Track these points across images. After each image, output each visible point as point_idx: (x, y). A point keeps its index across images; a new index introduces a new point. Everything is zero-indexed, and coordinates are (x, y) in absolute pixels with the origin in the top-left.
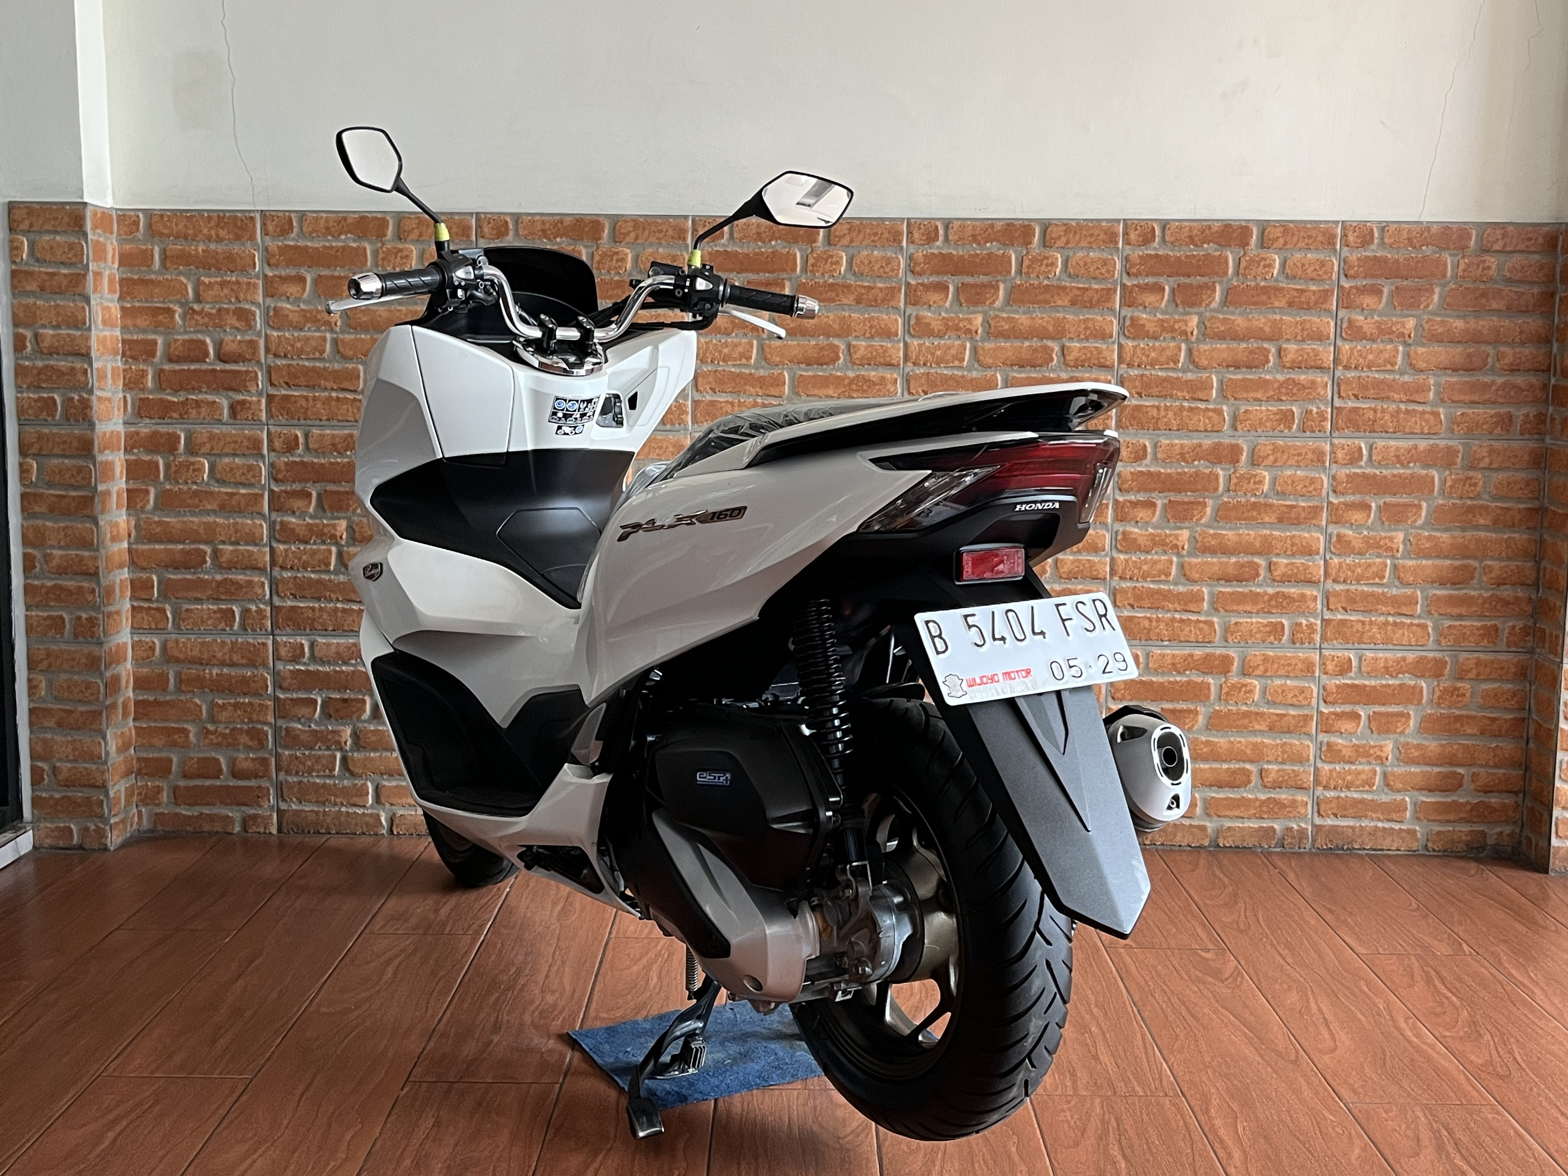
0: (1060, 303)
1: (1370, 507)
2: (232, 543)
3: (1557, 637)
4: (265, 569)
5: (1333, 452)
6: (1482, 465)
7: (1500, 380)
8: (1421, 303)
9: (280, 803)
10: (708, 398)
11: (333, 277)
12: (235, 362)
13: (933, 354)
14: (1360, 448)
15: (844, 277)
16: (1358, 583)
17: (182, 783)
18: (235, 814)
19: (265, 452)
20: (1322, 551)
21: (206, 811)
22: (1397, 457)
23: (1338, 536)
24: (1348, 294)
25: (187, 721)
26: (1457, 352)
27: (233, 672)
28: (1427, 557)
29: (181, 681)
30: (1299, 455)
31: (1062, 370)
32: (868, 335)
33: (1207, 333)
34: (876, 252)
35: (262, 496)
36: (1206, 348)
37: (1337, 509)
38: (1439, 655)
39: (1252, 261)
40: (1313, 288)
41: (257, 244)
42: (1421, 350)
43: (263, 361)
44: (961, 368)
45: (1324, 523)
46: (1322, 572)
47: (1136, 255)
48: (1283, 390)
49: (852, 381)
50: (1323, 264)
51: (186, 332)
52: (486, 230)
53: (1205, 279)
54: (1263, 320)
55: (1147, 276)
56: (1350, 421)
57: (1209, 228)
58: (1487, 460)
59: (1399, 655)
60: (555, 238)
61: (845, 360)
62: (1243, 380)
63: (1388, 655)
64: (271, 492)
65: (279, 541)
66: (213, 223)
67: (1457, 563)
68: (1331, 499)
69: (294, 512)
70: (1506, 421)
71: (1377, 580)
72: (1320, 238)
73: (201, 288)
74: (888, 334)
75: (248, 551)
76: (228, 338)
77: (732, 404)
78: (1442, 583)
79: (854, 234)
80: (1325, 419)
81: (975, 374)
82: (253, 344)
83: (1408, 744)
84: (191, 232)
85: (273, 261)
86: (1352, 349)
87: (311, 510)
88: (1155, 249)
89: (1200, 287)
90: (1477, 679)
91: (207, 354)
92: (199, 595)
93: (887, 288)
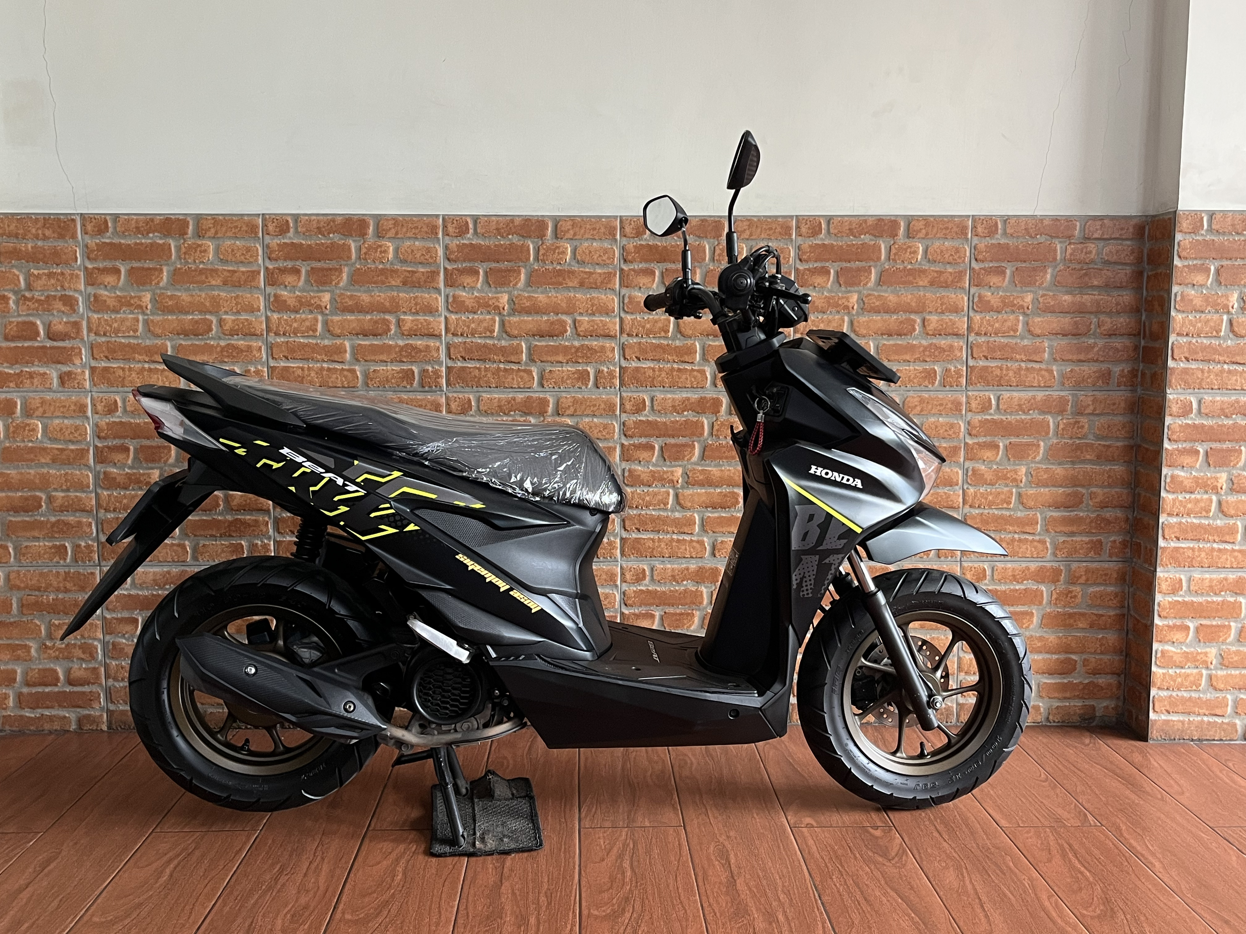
1: (998, 447)
2: (63, 491)
3: (1151, 550)
4: (92, 510)
5: (968, 403)
6: (1087, 411)
7: (1101, 343)
8: (1037, 281)
9: (109, 705)
10: (459, 364)
11: (143, 269)
12: (63, 340)
13: (643, 327)
14: (990, 399)
15: (569, 264)
16: (990, 508)
17: (25, 690)
18: (71, 715)
19: (89, 413)
20: (960, 482)
21: (47, 712)
22: (1020, 405)
23: (973, 470)
24: (978, 274)
25: (28, 639)
26: (1066, 321)
27: (67, 596)
28: (1046, 486)
29: (22, 606)
30: (941, 405)
32: (590, 312)
33: (864, 308)
34: (595, 244)
35: (88, 450)
36: (864, 319)
37: (972, 449)
38: (1055, 565)
39: (900, 248)
40: (950, 270)
41: (78, 242)
42: (1038, 319)
43: (86, 339)
44: (666, 338)
45: (962, 460)
46: (961, 500)
47: (807, 245)
48: (927, 353)
49: (577, 349)
50: (957, 251)
51: (19, 315)
52: (271, 228)
53: (864, 264)
54: (910, 297)
55: (816, 261)
56: (981, 377)
57: (865, 221)
58: (1091, 408)
59: (1024, 565)
60: (329, 233)
61: (571, 333)
62: (894, 345)
63: (1016, 565)
64: (96, 447)
65: (103, 488)
66: (40, 224)
67: (1069, 490)
68: (967, 441)
69: (115, 464)
70: (1106, 376)
71: (1005, 506)
72: (955, 229)
73: (32, 278)
74: (607, 312)
75: (77, 497)
76: (55, 321)
77: (479, 369)
78: (1057, 506)
79: (577, 229)
80: (961, 376)
81: (678, 343)
82: (76, 325)
83: (1032, 636)
84: (21, 232)
85: (91, 256)
86: (982, 319)
87: (130, 462)
88: (822, 239)
89: (859, 270)
90: (1086, 584)
91: (38, 334)
92: (36, 534)
93: (604, 273)
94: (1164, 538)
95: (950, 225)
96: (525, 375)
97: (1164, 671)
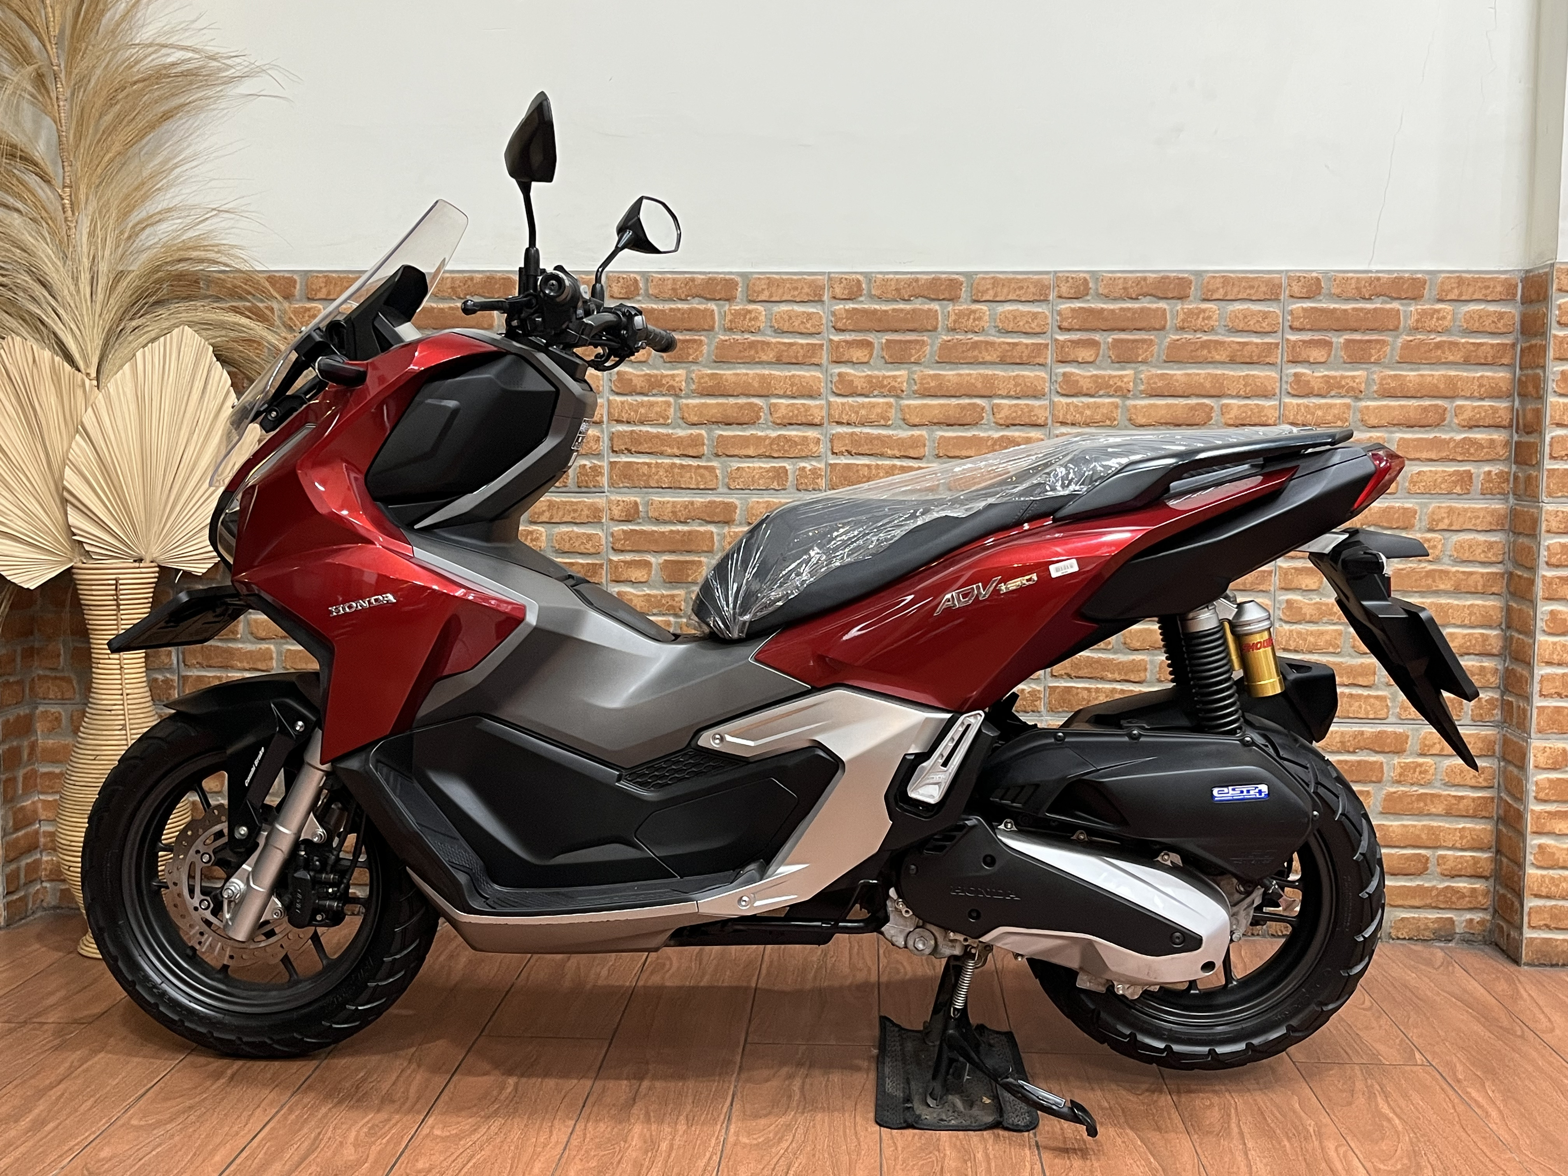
0: (988, 358)
3: (1524, 711)
6: (1441, 526)
7: (1459, 437)
8: (1371, 355)
10: (624, 459)
13: (857, 413)
15: (763, 334)
16: (1311, 652)
24: (1293, 347)
26: (1412, 408)
31: (991, 429)
32: (789, 393)
33: (1144, 390)
34: (796, 308)
36: (1143, 404)
37: (1286, 574)
38: (1400, 729)
39: (1190, 313)
40: (1257, 341)
42: (1373, 405)
44: (886, 427)
45: (1272, 589)
47: (1068, 308)
49: (774, 441)
50: (1265, 315)
53: (1142, 334)
54: (1203, 375)
55: (1080, 331)
58: (1446, 521)
59: (1356, 728)
61: (765, 420)
70: (1466, 481)
71: (1330, 650)
72: (1263, 288)
74: (811, 393)
77: (649, 465)
79: (774, 289)
86: (1298, 405)
88: (1089, 302)
89: (1136, 341)
90: (1441, 755)
93: (808, 344)
94: (1541, 695)
95: (1256, 284)
96: (706, 473)
97: (1544, 872)
